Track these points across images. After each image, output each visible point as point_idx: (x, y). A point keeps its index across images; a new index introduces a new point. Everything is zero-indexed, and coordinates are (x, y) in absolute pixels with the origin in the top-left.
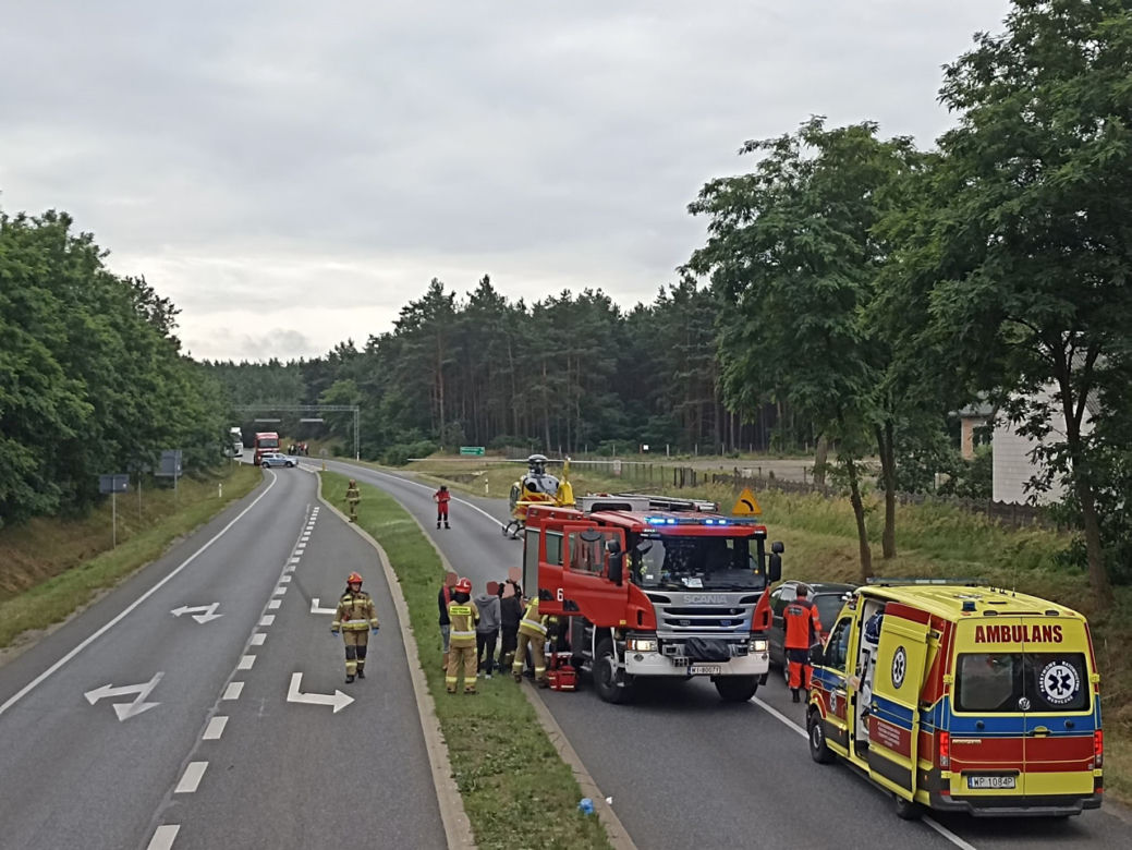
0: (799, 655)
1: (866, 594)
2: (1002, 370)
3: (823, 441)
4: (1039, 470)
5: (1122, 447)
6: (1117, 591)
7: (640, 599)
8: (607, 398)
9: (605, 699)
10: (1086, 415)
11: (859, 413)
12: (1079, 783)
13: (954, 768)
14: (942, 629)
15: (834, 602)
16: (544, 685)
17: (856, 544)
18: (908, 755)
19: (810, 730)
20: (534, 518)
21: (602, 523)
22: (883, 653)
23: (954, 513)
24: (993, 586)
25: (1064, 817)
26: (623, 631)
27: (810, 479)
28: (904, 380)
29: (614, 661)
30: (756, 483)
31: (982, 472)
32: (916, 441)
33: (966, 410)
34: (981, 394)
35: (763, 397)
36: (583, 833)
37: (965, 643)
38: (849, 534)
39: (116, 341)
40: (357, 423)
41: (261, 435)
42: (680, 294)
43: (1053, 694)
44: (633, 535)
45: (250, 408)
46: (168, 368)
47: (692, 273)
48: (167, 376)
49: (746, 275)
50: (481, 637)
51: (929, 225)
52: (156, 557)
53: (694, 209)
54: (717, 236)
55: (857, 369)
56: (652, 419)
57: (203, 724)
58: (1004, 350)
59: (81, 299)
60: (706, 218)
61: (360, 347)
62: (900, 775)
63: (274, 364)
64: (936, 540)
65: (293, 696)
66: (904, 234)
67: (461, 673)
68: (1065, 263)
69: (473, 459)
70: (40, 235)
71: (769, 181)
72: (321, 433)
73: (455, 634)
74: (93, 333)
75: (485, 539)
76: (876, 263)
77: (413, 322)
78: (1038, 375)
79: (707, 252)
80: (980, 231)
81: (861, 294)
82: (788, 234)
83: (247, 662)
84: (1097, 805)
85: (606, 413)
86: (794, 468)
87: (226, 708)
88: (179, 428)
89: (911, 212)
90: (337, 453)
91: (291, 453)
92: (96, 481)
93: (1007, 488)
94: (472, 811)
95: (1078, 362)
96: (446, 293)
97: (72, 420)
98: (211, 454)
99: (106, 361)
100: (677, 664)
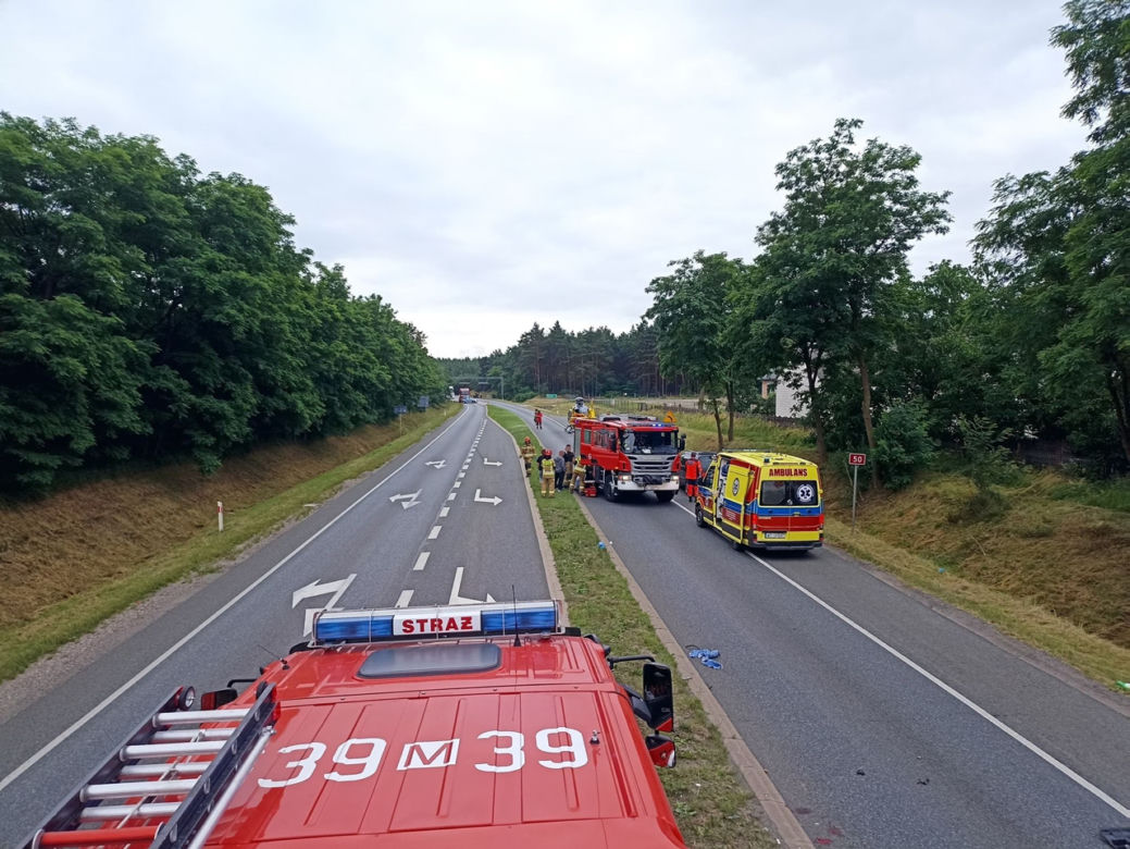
0: (692, 482)
1: (722, 456)
2: (781, 359)
3: (702, 390)
4: (797, 402)
5: (833, 392)
6: (830, 454)
7: (624, 459)
8: (609, 373)
9: (609, 500)
10: (817, 379)
11: (718, 378)
12: (813, 536)
13: (759, 529)
14: (755, 470)
15: (707, 460)
16: (583, 494)
17: (716, 435)
18: (738, 523)
19: (697, 513)
20: (579, 424)
21: (608, 426)
22: (729, 481)
23: (759, 421)
24: (777, 452)
25: (806, 551)
26: (617, 472)
27: (697, 407)
28: (739, 364)
29: (613, 485)
30: (673, 409)
31: (771, 404)
32: (743, 391)
33: (765, 377)
34: (772, 370)
35: (677, 372)
36: (600, 556)
37: (765, 476)
38: (713, 430)
39: (400, 349)
40: (503, 384)
41: (462, 390)
42: (641, 328)
43: (803, 498)
44: (621, 431)
45: (457, 378)
46: (423, 361)
47: (646, 319)
48: (422, 365)
49: (670, 319)
50: (557, 475)
51: (750, 296)
52: (417, 441)
53: (648, 291)
54: (657, 302)
55: (718, 360)
56: (629, 382)
57: (439, 510)
58: (782, 350)
59: (386, 332)
60: (653, 295)
61: (504, 352)
62: (736, 533)
63: (467, 359)
64: (752, 433)
65: (477, 499)
66: (739, 300)
67: (547, 490)
68: (809, 312)
69: (552, 399)
70: (369, 305)
71: (680, 279)
72: (487, 388)
73: (545, 473)
74: (390, 346)
75: (557, 433)
76: (727, 314)
77: (526, 341)
78: (797, 361)
79: (653, 309)
80: (773, 298)
81: (720, 327)
82: (688, 301)
83: (457, 485)
84: (820, 545)
85: (609, 379)
86: (690, 402)
87: (449, 504)
88: (428, 386)
89: (742, 291)
90: (494, 397)
91: (475, 397)
92: (393, 409)
93: (782, 411)
94: (553, 547)
95: (814, 355)
96: (540, 328)
97: (382, 382)
98: (441, 397)
99: (397, 358)
100: (640, 486)
